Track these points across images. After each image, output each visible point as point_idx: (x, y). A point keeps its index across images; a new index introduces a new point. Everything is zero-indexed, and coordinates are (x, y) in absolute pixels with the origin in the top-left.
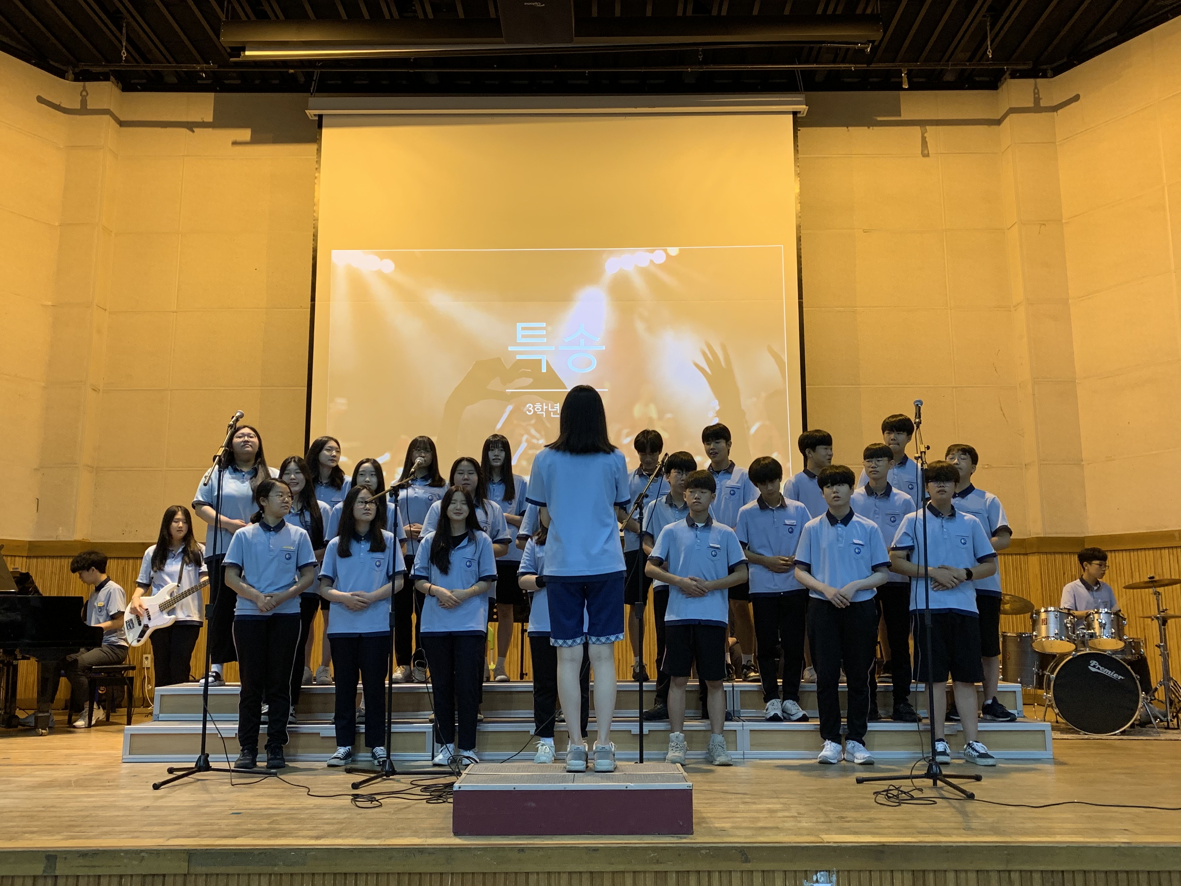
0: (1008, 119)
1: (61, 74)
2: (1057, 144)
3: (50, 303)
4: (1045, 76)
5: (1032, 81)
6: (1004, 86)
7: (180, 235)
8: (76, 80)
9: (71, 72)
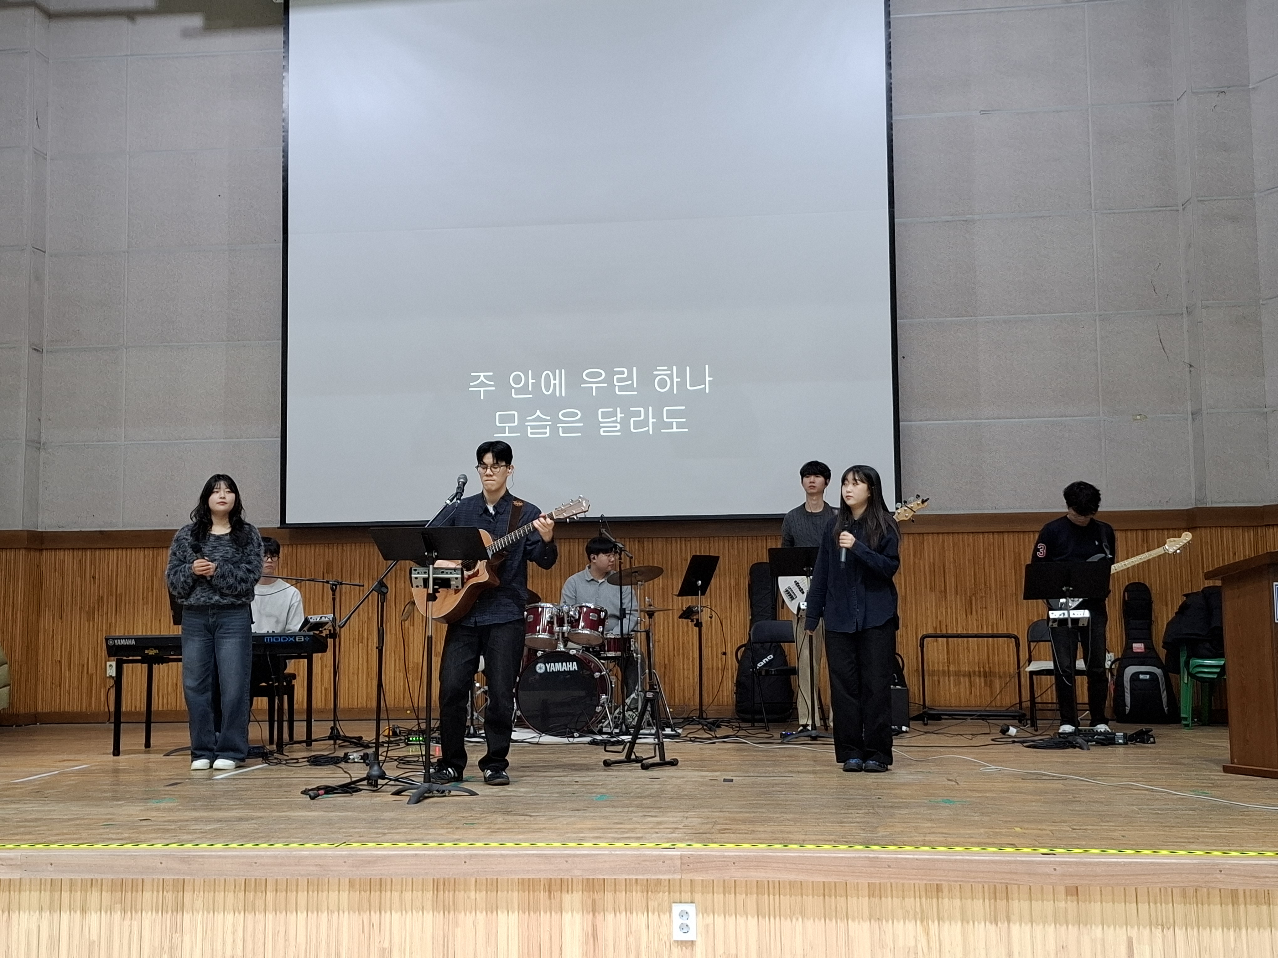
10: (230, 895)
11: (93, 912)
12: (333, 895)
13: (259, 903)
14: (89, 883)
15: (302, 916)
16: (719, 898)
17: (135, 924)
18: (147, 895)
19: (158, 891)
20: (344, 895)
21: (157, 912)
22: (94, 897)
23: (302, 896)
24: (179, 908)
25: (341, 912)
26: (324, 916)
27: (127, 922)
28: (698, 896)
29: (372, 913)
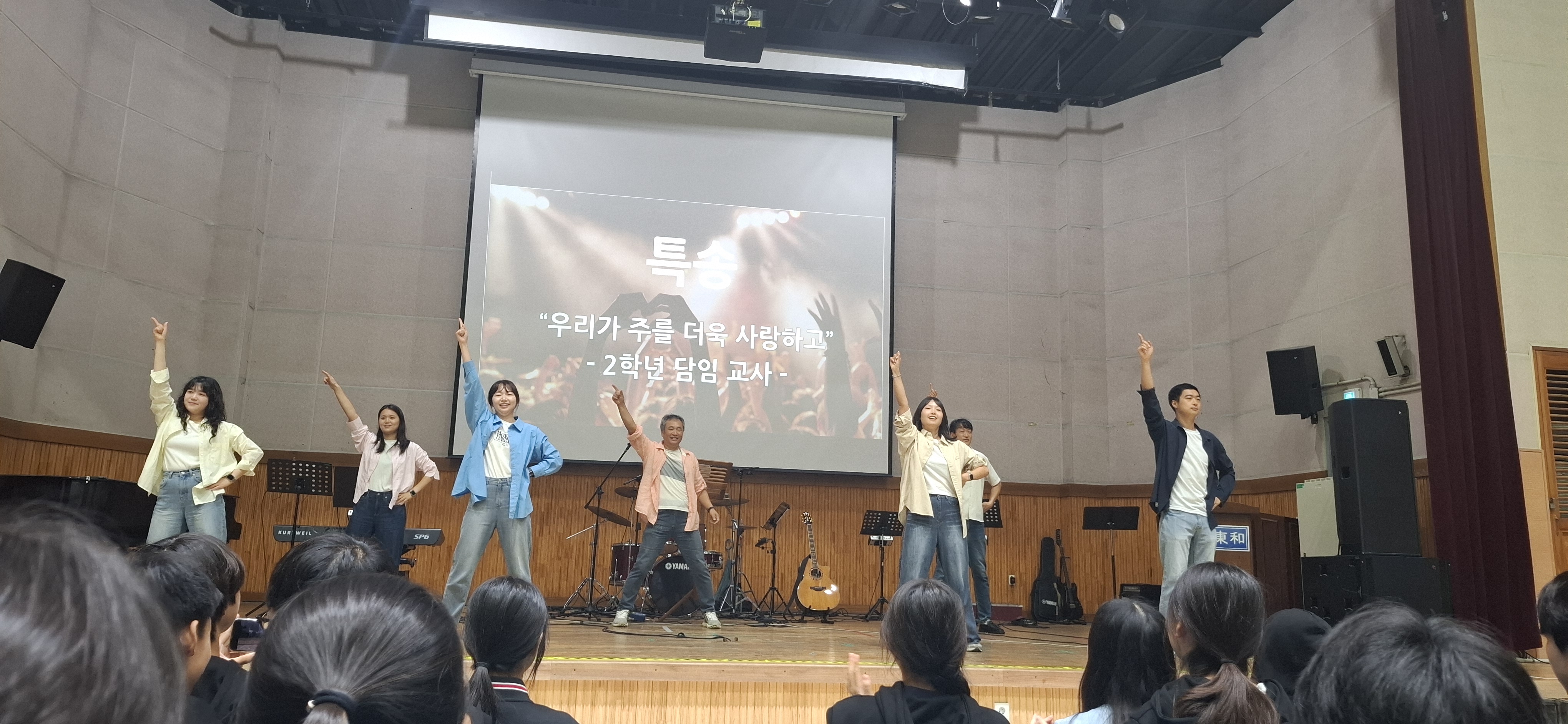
0: (1064, 138)
1: (231, 9)
2: (1103, 162)
3: (213, 224)
4: (1096, 106)
5: (1085, 108)
6: (1064, 110)
7: (339, 170)
8: (245, 15)
9: (240, 7)
10: (700, 694)
11: (600, 706)
12: (772, 695)
13: (721, 699)
14: (598, 684)
15: (750, 709)
16: (1023, 699)
17: (631, 714)
18: (640, 693)
19: (649, 691)
20: (780, 695)
21: (648, 706)
22: (601, 694)
23: (751, 695)
24: (664, 703)
25: (778, 707)
26: (766, 709)
27: (624, 713)
28: (1010, 699)
29: (799, 707)
